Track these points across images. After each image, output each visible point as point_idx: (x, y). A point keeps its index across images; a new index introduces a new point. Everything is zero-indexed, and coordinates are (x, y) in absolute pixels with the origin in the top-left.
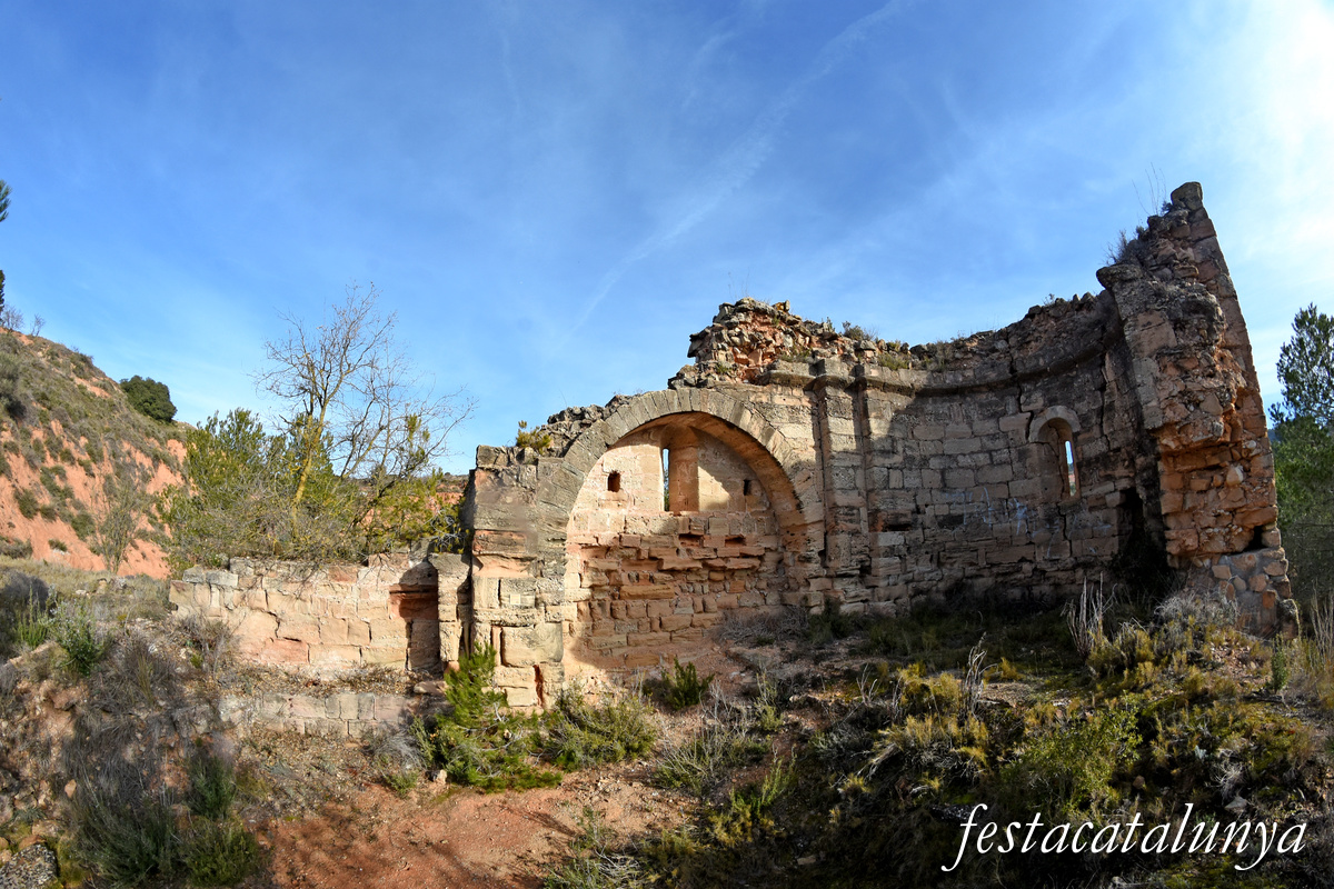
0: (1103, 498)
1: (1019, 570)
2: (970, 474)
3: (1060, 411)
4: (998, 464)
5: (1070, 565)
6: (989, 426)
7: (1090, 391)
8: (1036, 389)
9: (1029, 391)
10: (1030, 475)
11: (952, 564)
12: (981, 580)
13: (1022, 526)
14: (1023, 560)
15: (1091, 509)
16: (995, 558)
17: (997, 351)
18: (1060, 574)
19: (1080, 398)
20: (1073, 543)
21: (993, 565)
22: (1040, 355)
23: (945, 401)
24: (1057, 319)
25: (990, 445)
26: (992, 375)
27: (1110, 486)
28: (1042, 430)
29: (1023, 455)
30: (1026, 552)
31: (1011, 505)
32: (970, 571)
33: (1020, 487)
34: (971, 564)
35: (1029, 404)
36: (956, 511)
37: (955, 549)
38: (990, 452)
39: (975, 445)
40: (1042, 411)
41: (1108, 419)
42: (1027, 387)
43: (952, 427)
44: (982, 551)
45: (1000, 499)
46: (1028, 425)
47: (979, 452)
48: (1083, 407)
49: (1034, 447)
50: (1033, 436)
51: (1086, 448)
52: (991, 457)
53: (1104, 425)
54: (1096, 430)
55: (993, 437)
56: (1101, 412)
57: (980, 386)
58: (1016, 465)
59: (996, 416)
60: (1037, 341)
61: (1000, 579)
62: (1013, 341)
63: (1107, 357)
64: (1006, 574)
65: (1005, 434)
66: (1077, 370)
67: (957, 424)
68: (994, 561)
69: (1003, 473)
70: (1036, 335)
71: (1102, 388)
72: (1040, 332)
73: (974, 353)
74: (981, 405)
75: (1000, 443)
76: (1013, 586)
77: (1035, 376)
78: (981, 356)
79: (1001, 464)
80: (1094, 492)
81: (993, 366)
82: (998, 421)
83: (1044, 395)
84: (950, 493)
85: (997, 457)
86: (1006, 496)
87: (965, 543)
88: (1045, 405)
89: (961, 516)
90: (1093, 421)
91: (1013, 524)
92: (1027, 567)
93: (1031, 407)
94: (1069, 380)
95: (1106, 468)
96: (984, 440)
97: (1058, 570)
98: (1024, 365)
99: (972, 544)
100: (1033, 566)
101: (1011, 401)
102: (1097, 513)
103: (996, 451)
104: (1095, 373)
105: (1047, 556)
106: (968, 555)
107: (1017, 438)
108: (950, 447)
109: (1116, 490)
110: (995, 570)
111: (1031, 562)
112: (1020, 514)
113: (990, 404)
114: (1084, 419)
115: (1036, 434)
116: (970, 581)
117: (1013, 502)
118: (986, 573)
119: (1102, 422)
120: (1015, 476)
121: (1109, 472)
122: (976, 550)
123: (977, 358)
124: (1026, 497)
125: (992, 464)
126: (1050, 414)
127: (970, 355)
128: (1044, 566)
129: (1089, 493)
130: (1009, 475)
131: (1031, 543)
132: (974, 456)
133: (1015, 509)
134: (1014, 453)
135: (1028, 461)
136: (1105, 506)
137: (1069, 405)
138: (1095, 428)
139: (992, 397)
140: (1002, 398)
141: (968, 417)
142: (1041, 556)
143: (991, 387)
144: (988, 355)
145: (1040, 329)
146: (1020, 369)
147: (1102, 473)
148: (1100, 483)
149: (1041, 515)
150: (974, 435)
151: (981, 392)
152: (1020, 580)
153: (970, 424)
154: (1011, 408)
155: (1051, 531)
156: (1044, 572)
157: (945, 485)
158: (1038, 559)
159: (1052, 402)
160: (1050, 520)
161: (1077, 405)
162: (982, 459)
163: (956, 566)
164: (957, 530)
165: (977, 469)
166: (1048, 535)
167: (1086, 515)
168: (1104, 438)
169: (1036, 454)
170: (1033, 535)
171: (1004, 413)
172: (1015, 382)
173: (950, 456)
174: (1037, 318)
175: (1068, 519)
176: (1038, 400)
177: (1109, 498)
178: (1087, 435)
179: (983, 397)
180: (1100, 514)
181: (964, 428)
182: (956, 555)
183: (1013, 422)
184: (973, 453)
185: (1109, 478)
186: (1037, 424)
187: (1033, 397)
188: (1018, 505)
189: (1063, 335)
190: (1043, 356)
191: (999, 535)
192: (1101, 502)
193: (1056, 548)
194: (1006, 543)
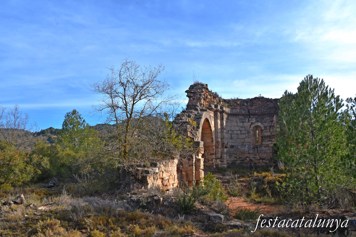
0: (268, 145)
1: (246, 159)
2: (236, 136)
3: (259, 124)
4: (242, 134)
5: (259, 159)
6: (241, 124)
7: (268, 121)
8: (254, 118)
9: (252, 118)
10: (249, 137)
11: (232, 157)
12: (237, 161)
13: (247, 149)
14: (247, 157)
15: (265, 147)
16: (241, 156)
17: (245, 106)
18: (256, 161)
19: (265, 122)
20: (260, 154)
21: (240, 158)
22: (256, 110)
23: (232, 117)
24: (261, 102)
25: (241, 129)
26: (243, 112)
27: (271, 142)
28: (254, 128)
29: (248, 133)
30: (248, 155)
31: (245, 144)
32: (235, 159)
33: (247, 140)
34: (235, 157)
35: (252, 121)
36: (233, 144)
37: (233, 154)
38: (241, 131)
39: (237, 128)
40: (254, 123)
41: (272, 128)
42: (252, 117)
43: (233, 123)
44: (238, 154)
45: (242, 142)
46: (251, 125)
47: (238, 130)
48: (266, 125)
49: (251, 131)
50: (251, 128)
51: (265, 133)
52: (241, 132)
53: (271, 130)
54: (268, 130)
55: (242, 127)
56: (270, 127)
57: (240, 114)
58: (246, 135)
59: (243, 122)
60: (256, 106)
61: (241, 162)
62: (249, 104)
63: (275, 115)
64: (242, 160)
65: (245, 127)
66: (266, 116)
67: (234, 123)
68: (240, 157)
69: (243, 136)
70: (256, 104)
71: (272, 122)
72: (257, 104)
73: (239, 105)
74: (240, 119)
75: (243, 129)
76: (244, 163)
77: (254, 115)
78: (240, 106)
79: (243, 134)
80: (266, 143)
81: (244, 110)
82: (243, 123)
83: (256, 120)
84: (232, 140)
85: (242, 132)
86: (243, 142)
87: (234, 152)
88: (255, 122)
89: (234, 146)
90: (268, 128)
91: (245, 149)
92: (248, 159)
93: (252, 122)
94: (263, 118)
95: (270, 138)
96: (240, 127)
97: (256, 160)
98: (252, 111)
99: (236, 153)
100: (249, 159)
101: (247, 119)
102: (266, 148)
103: (242, 131)
104: (271, 118)
105: (253, 157)
106: (235, 155)
107: (247, 128)
108: (233, 129)
109: (272, 143)
110: (240, 159)
111: (249, 158)
112: (247, 146)
113: (242, 119)
114: (265, 127)
115: (252, 128)
116: (235, 162)
117: (245, 143)
118: (238, 160)
119: (270, 129)
120: (246, 137)
121: (270, 140)
122: (237, 154)
123: (239, 106)
124: (248, 143)
125: (241, 134)
126: (256, 124)
127: (238, 105)
128: (252, 159)
129: (264, 143)
130: (245, 137)
131: (249, 153)
132: (237, 131)
133: (246, 145)
134: (246, 132)
135: (250, 134)
136: (269, 146)
137: (262, 123)
138: (268, 129)
139: (243, 117)
140: (245, 118)
141: (237, 121)
142: (251, 156)
143: (243, 115)
144: (242, 106)
145: (257, 103)
146: (251, 112)
147: (269, 139)
148: (268, 142)
149: (252, 146)
150: (238, 126)
151: (240, 116)
152: (246, 162)
153: (237, 123)
154: (247, 121)
155: (254, 151)
156: (252, 160)
157: (231, 138)
158: (251, 157)
159: (258, 121)
160: (254, 148)
161: (264, 124)
162: (239, 132)
163: (233, 157)
164: (233, 149)
165: (237, 134)
166: (253, 152)
167: (263, 148)
168: (270, 132)
169: (252, 133)
170: (250, 151)
171: (245, 122)
172: (249, 115)
173: (232, 131)
174: (256, 100)
175: (258, 149)
176: (254, 120)
177: (270, 145)
178: (266, 131)
179: (240, 117)
180: (267, 148)
181: (235, 124)
182: (233, 155)
183: (247, 124)
184: (237, 130)
185: (270, 141)
186: (253, 126)
187: (253, 119)
188: (246, 144)
189: (263, 107)
190: (257, 111)
191: (242, 151)
192: (267, 145)
193: (255, 155)
194: (243, 153)
